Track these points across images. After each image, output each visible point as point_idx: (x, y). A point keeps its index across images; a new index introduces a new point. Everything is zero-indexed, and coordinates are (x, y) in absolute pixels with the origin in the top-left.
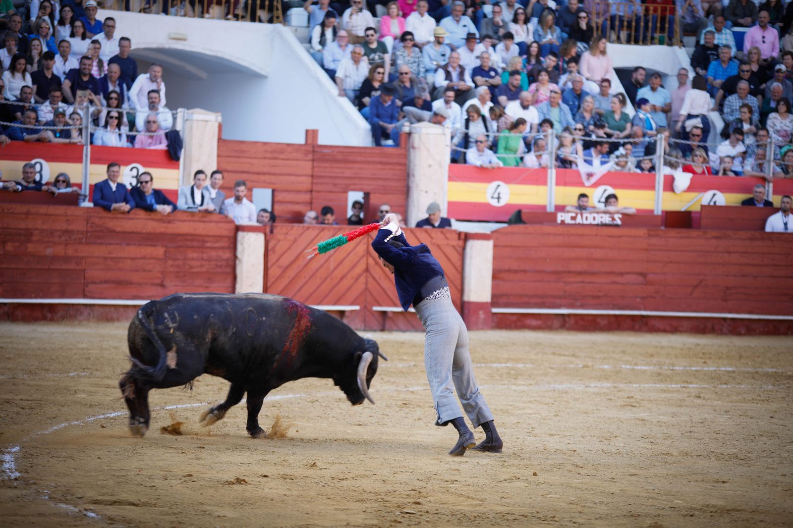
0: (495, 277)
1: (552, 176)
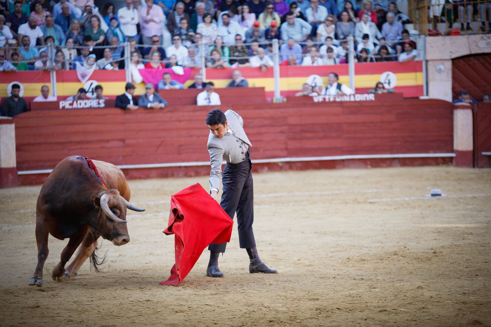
0: (18, 149)
1: (54, 75)
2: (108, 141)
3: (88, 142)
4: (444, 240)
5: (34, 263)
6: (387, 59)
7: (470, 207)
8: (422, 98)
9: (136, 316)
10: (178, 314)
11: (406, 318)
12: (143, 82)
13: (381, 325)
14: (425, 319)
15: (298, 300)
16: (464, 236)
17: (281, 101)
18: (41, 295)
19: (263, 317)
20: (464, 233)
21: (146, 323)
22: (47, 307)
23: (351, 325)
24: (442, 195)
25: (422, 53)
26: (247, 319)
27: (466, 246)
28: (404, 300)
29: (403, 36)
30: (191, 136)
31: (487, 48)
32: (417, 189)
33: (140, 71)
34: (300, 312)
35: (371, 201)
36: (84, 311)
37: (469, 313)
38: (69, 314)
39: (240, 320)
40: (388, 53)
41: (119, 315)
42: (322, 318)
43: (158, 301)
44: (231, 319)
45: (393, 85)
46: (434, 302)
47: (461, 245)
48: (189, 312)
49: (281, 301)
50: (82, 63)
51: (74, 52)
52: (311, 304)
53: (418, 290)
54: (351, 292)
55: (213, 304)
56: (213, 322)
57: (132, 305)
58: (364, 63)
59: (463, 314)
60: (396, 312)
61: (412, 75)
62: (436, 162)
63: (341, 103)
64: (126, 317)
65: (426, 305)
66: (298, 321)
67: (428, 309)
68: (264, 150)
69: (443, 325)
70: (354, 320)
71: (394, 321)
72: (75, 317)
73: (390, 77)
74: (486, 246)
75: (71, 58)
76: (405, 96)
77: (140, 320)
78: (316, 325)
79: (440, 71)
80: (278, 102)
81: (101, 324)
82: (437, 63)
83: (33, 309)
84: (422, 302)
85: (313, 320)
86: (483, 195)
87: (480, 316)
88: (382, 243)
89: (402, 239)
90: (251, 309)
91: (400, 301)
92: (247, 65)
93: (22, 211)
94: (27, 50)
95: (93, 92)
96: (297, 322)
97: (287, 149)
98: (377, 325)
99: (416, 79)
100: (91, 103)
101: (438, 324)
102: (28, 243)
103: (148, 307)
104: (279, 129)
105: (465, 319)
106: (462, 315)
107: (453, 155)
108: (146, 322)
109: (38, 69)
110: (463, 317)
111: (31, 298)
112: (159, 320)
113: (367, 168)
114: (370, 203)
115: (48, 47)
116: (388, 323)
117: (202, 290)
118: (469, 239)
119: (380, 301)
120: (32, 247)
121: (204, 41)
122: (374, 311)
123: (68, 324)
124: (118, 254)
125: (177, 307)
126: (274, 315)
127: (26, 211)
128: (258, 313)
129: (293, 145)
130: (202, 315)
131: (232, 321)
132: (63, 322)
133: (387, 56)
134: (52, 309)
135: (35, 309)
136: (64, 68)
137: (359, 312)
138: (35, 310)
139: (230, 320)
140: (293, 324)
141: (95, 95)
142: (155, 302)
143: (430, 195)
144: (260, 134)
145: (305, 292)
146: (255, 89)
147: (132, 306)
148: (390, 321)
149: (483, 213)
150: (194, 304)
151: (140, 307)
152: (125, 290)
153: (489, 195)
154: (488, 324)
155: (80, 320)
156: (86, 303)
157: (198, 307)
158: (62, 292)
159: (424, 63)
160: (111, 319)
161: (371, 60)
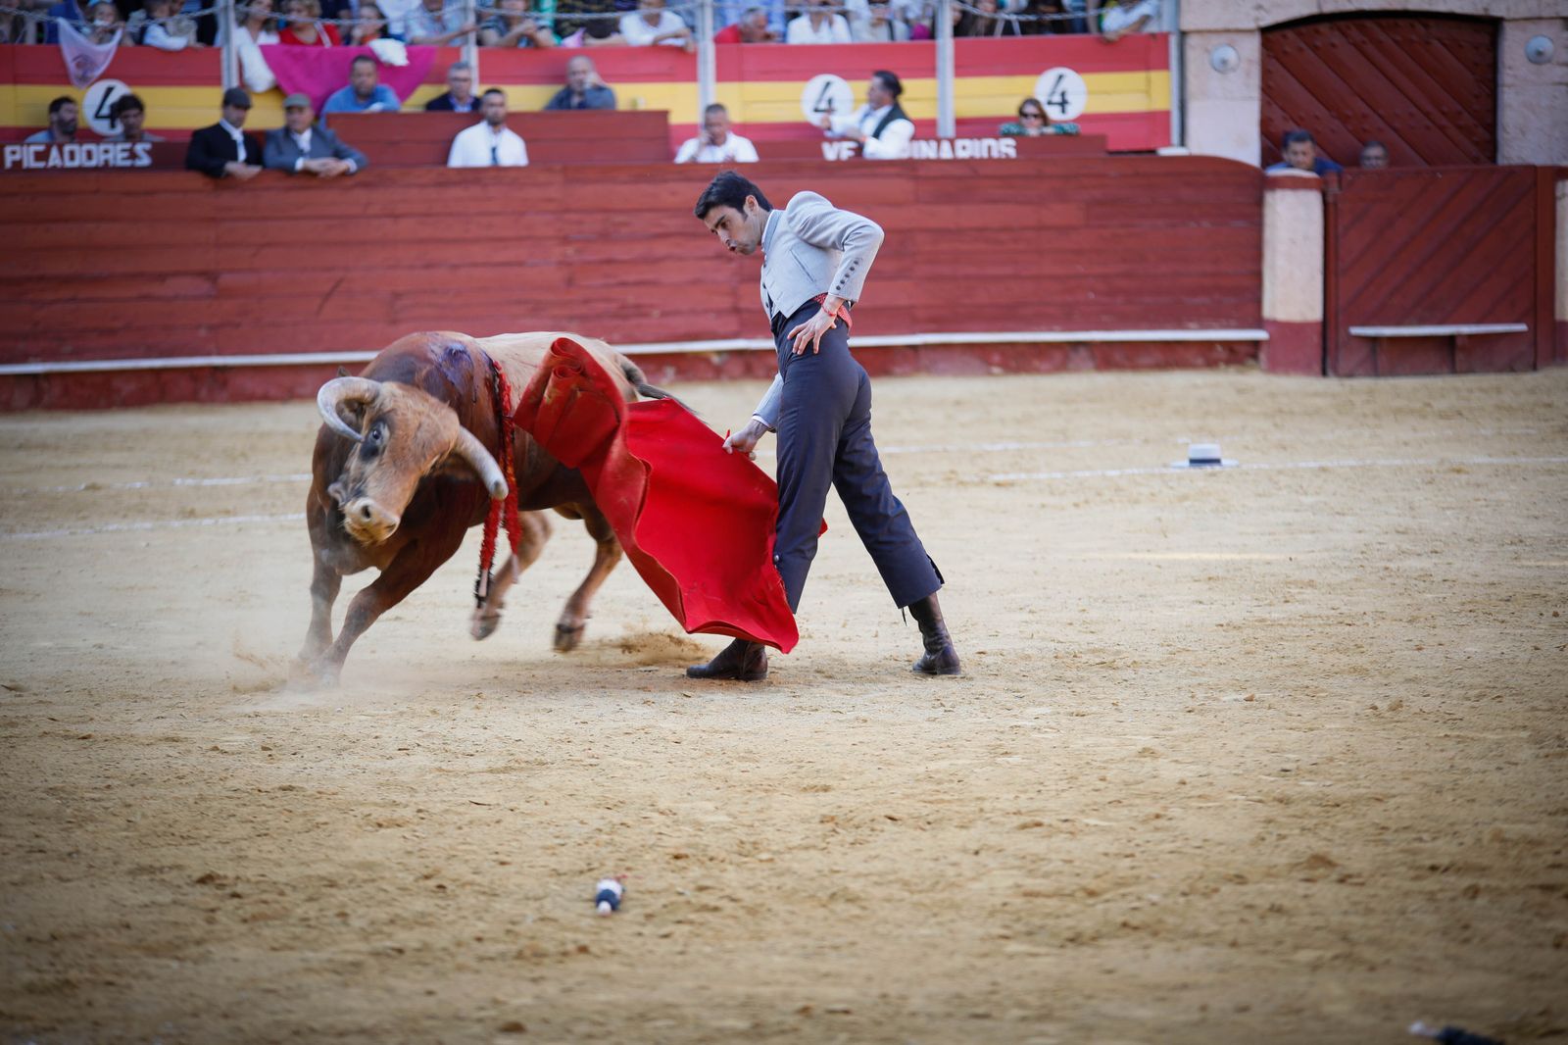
2: (162, 277)
3: (97, 280)
4: (1225, 606)
7: (1308, 500)
8: (1164, 152)
9: (251, 838)
10: (382, 831)
11: (1101, 849)
12: (277, 89)
13: (1025, 870)
14: (1162, 852)
15: (766, 791)
16: (1289, 593)
19: (653, 845)
20: (1287, 584)
21: (281, 859)
23: (931, 869)
24: (1224, 462)
26: (604, 851)
27: (1294, 623)
28: (1097, 790)
30: (428, 266)
32: (1146, 441)
33: (266, 50)
34: (771, 829)
35: (1000, 478)
36: (83, 820)
37: (1297, 831)
38: (33, 829)
39: (579, 853)
40: (1059, 6)
41: (194, 833)
42: (839, 848)
43: (320, 790)
44: (553, 848)
45: (1074, 110)
46: (1190, 798)
47: (1279, 619)
48: (418, 825)
49: (712, 793)
50: (76, 22)
52: (808, 804)
53: (1142, 759)
54: (932, 766)
55: (495, 802)
56: (494, 857)
57: (237, 802)
58: (983, 38)
59: (1279, 835)
60: (1072, 830)
61: (1135, 79)
62: (1209, 356)
64: (215, 840)
65: (1165, 808)
66: (764, 856)
67: (1170, 819)
68: (664, 314)
69: (1218, 869)
70: (940, 854)
71: (1064, 857)
72: (54, 838)
74: (1357, 623)
76: (1112, 147)
77: (260, 851)
78: (819, 869)
79: (1223, 66)
81: (137, 860)
82: (1215, 39)
84: (1155, 798)
85: (812, 852)
86: (1352, 462)
87: (1329, 840)
88: (1031, 612)
89: (1096, 600)
90: (615, 817)
91: (1084, 795)
92: (613, 39)
95: (112, 117)
96: (761, 861)
97: (736, 310)
98: (1013, 868)
99: (1148, 92)
100: (106, 152)
101: (1200, 868)
103: (287, 807)
105: (1284, 850)
106: (1274, 837)
107: (1261, 335)
108: (281, 856)
110: (1277, 846)
112: (324, 850)
113: (990, 374)
114: (998, 485)
116: (1045, 862)
117: (460, 756)
118: (1303, 602)
119: (1022, 796)
122: (1004, 824)
123: (29, 859)
124: (192, 640)
125: (381, 809)
126: (690, 836)
128: (638, 831)
130: (461, 835)
131: (554, 854)
132: (14, 855)
133: (1057, 17)
136: (20, 39)
137: (957, 830)
139: (549, 852)
140: (750, 866)
141: (119, 129)
142: (309, 793)
143: (1186, 463)
144: (653, 261)
145: (788, 766)
146: (636, 116)
147: (237, 805)
148: (1053, 856)
149: (1349, 519)
150: (436, 802)
151: (264, 808)
152: (215, 753)
153: (1368, 462)
154: (1354, 867)
155: (69, 849)
156: (87, 795)
157: (447, 810)
158: (9, 758)
159: (1173, 41)
160: (170, 847)
161: (1008, 29)
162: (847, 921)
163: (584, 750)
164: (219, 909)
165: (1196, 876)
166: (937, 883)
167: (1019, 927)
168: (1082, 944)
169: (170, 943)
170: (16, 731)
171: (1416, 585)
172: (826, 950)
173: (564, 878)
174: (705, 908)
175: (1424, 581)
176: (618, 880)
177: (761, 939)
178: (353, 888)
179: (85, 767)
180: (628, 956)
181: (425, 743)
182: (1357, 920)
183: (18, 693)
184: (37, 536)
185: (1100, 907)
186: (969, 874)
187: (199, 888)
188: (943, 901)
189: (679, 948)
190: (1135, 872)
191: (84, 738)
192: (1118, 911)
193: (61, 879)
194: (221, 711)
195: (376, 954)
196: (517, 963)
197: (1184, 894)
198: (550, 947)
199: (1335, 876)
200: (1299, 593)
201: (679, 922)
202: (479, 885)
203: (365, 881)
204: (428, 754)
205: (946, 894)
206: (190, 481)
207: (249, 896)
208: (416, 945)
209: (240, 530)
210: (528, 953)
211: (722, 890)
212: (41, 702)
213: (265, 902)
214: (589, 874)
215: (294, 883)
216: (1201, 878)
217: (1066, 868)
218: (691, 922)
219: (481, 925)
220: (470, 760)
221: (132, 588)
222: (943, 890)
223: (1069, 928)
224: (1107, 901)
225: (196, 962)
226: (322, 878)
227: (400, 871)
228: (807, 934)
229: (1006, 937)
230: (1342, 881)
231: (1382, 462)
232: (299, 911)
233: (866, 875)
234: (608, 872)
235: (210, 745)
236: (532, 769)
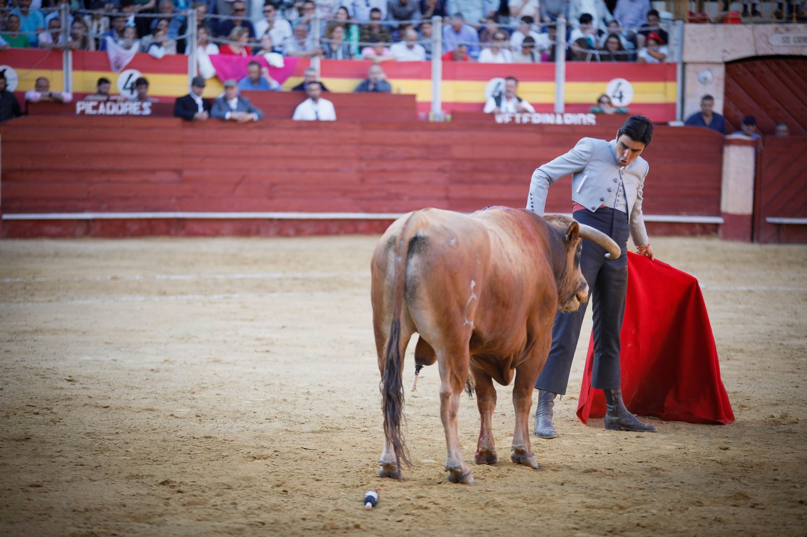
1: (68, 58)
2: (154, 171)
3: (121, 172)
5: (24, 367)
6: (618, 58)
7: (741, 307)
8: (673, 124)
9: (188, 462)
10: (256, 461)
11: (627, 485)
12: (216, 77)
13: (587, 494)
14: (659, 487)
16: (730, 355)
17: (442, 119)
18: (33, 421)
20: (729, 350)
21: (204, 474)
22: (42, 440)
23: (538, 492)
25: (676, 50)
26: (369, 476)
29: (649, 20)
30: (290, 170)
31: (784, 46)
33: (212, 58)
36: (103, 450)
37: (730, 480)
38: (78, 453)
39: (357, 476)
40: (620, 47)
41: (159, 459)
42: (491, 478)
43: (225, 438)
44: (344, 473)
45: (627, 101)
48: (274, 458)
49: (426, 447)
50: (115, 39)
51: (104, 22)
55: (314, 448)
56: (313, 477)
57: (182, 443)
59: (720, 481)
60: (613, 475)
61: (658, 86)
62: (692, 230)
63: (541, 126)
64: (171, 463)
67: (664, 471)
68: (411, 199)
69: (688, 498)
70: (543, 484)
71: (608, 488)
72: (89, 459)
73: (622, 88)
75: (98, 32)
77: (193, 469)
78: (481, 489)
79: (705, 82)
80: (437, 120)
81: (130, 471)
82: (701, 67)
83: (19, 443)
86: (765, 288)
87: (747, 485)
93: (8, 280)
94: (25, 13)
95: (132, 89)
97: (447, 199)
98: (581, 493)
99: (665, 93)
101: (679, 497)
102: (15, 333)
103: (207, 447)
104: (437, 165)
105: (723, 489)
106: (718, 482)
107: (719, 220)
108: (204, 472)
109: (43, 46)
110: (719, 487)
111: (17, 425)
112: (226, 470)
115: (60, 11)
116: (599, 490)
117: (297, 424)
118: (737, 360)
119: (588, 456)
120: (21, 341)
121: (319, 13)
122: (577, 470)
123: (76, 469)
124: (162, 358)
125: (256, 450)
127: (13, 280)
129: (458, 191)
130: (296, 464)
131: (343, 476)
132: (68, 466)
133: (620, 53)
134: (50, 444)
135: (23, 443)
136: (86, 48)
137: (552, 472)
138: (23, 445)
139: (341, 475)
141: (136, 94)
142: (219, 440)
144: (405, 171)
146: (399, 97)
147: (182, 445)
148: (603, 488)
149: (763, 318)
150: (284, 447)
151: (196, 447)
152: (172, 417)
153: (774, 288)
154: (759, 500)
155: (97, 465)
156: (106, 437)
157: (290, 451)
158: (67, 416)
159: (679, 67)
160: (147, 465)
161: (593, 58)
162: (494, 517)
163: (361, 423)
164: (171, 498)
165: (677, 501)
166: (541, 499)
167: (582, 523)
168: (615, 534)
169: (146, 515)
170: (71, 402)
171: (796, 353)
172: (482, 532)
173: (348, 489)
174: (421, 507)
175: (801, 352)
176: (376, 491)
177: (449, 524)
178: (240, 490)
179: (106, 422)
180: (380, 531)
181: (279, 416)
182: (758, 527)
183: (73, 383)
184: (86, 302)
185: (625, 515)
186: (558, 495)
187: (161, 486)
188: (544, 508)
189: (407, 528)
190: (645, 498)
191: (105, 407)
192: (635, 518)
193: (91, 480)
194: (176, 396)
195: (251, 525)
196: (323, 532)
197: (670, 510)
198: (340, 524)
199: (749, 504)
200: (735, 355)
201: (407, 514)
202: (305, 491)
203: (246, 487)
204: (281, 422)
205: (546, 505)
206: (164, 277)
207: (187, 492)
208: (272, 521)
209: (188, 303)
210: (328, 527)
211: (430, 498)
212: (84, 388)
213: (195, 496)
214: (361, 487)
215: (210, 487)
216: (678, 502)
217: (609, 494)
218: (414, 515)
219: (305, 512)
220: (303, 426)
221: (133, 331)
222: (544, 503)
223: (609, 525)
224: (629, 512)
225: (159, 526)
226: (225, 484)
227: (264, 482)
228: (473, 523)
229: (577, 529)
230: (753, 507)
231: (781, 288)
232: (212, 501)
233: (505, 494)
234: (371, 487)
235: (169, 414)
236: (334, 432)
